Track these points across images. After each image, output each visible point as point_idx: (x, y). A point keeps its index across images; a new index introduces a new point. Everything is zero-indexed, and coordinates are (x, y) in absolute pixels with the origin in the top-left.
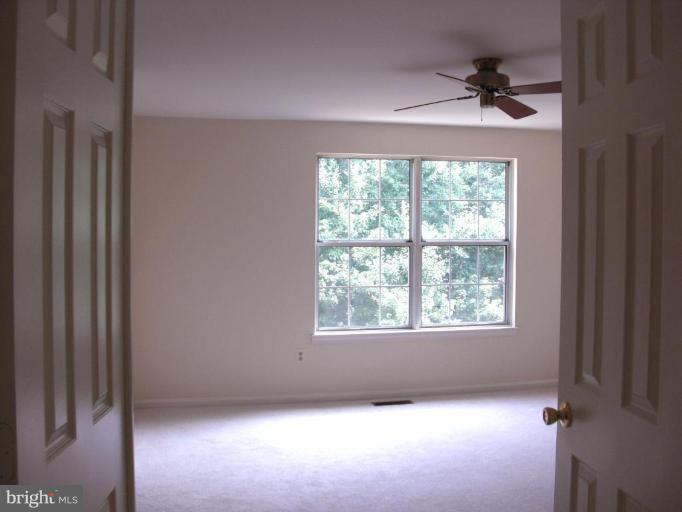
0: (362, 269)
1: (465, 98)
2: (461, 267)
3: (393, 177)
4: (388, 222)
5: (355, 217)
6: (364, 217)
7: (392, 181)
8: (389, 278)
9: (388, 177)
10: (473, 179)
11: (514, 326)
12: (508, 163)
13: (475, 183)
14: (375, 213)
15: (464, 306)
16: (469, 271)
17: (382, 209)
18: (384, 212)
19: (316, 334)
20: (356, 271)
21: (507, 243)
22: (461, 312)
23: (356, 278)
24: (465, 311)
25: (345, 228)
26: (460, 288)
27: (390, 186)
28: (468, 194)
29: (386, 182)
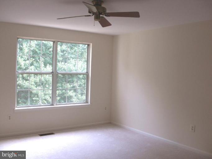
0: (26, 80)
1: (85, 16)
2: (60, 80)
3: (37, 49)
4: (35, 64)
5: (24, 62)
6: (27, 62)
7: (37, 50)
8: (36, 83)
9: (36, 49)
10: (64, 51)
11: (89, 104)
12: (88, 45)
13: (65, 52)
14: (31, 61)
15: (61, 93)
16: (62, 81)
17: (34, 59)
18: (34, 61)
19: (16, 109)
20: (24, 81)
21: (87, 74)
22: (60, 95)
23: (24, 83)
24: (61, 94)
25: (21, 66)
26: (60, 86)
27: (36, 52)
28: (62, 56)
29: (35, 50)
